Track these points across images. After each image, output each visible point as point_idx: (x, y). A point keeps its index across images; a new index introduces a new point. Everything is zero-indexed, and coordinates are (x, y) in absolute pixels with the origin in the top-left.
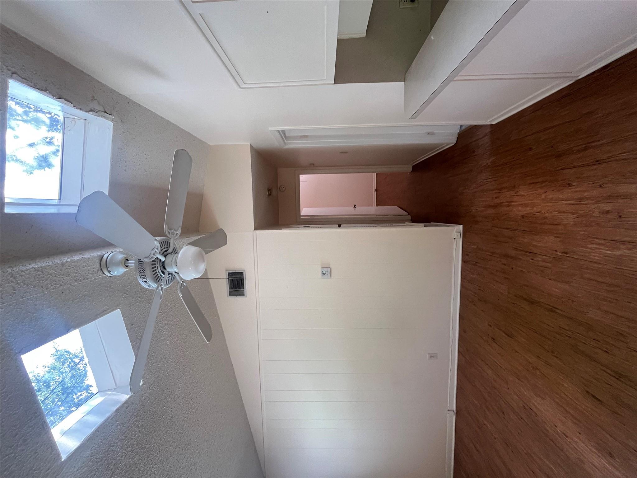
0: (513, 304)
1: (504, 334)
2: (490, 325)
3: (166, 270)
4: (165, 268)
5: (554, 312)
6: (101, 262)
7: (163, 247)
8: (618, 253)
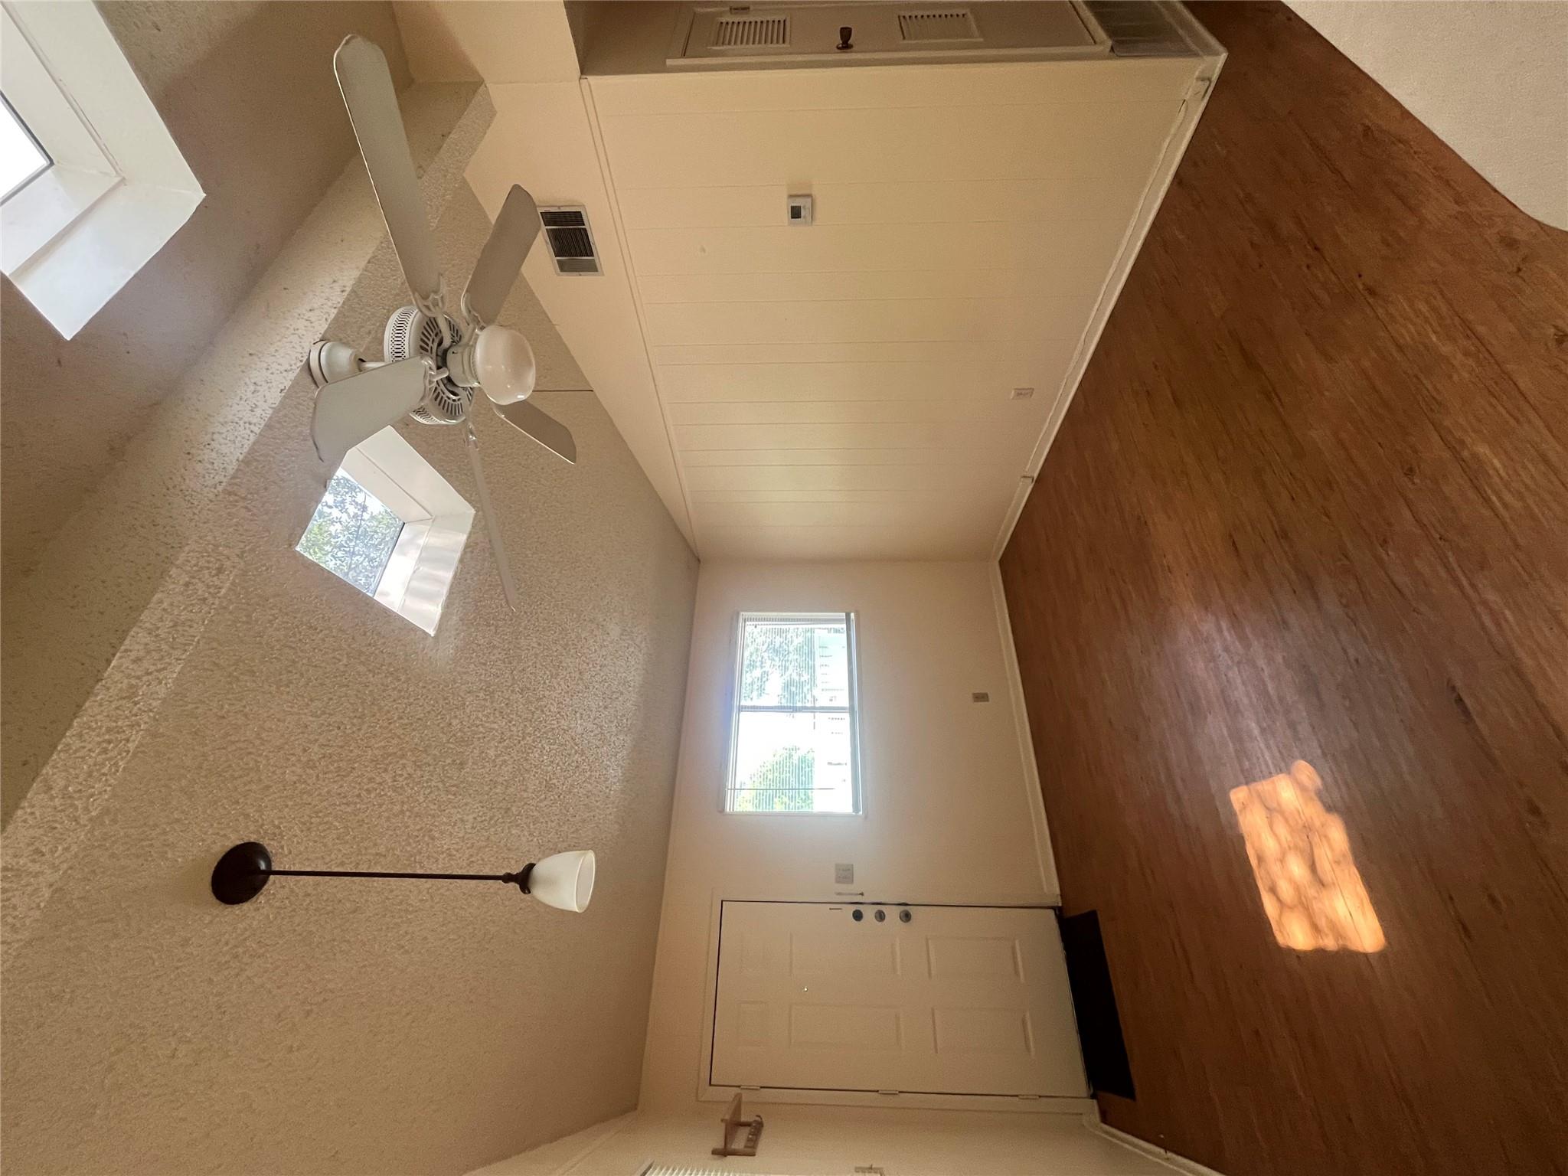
0: (1218, 345)
1: (1170, 396)
2: (1156, 367)
3: (458, 387)
4: (454, 385)
5: (1270, 399)
6: (312, 376)
7: (429, 340)
8: (1445, 349)
